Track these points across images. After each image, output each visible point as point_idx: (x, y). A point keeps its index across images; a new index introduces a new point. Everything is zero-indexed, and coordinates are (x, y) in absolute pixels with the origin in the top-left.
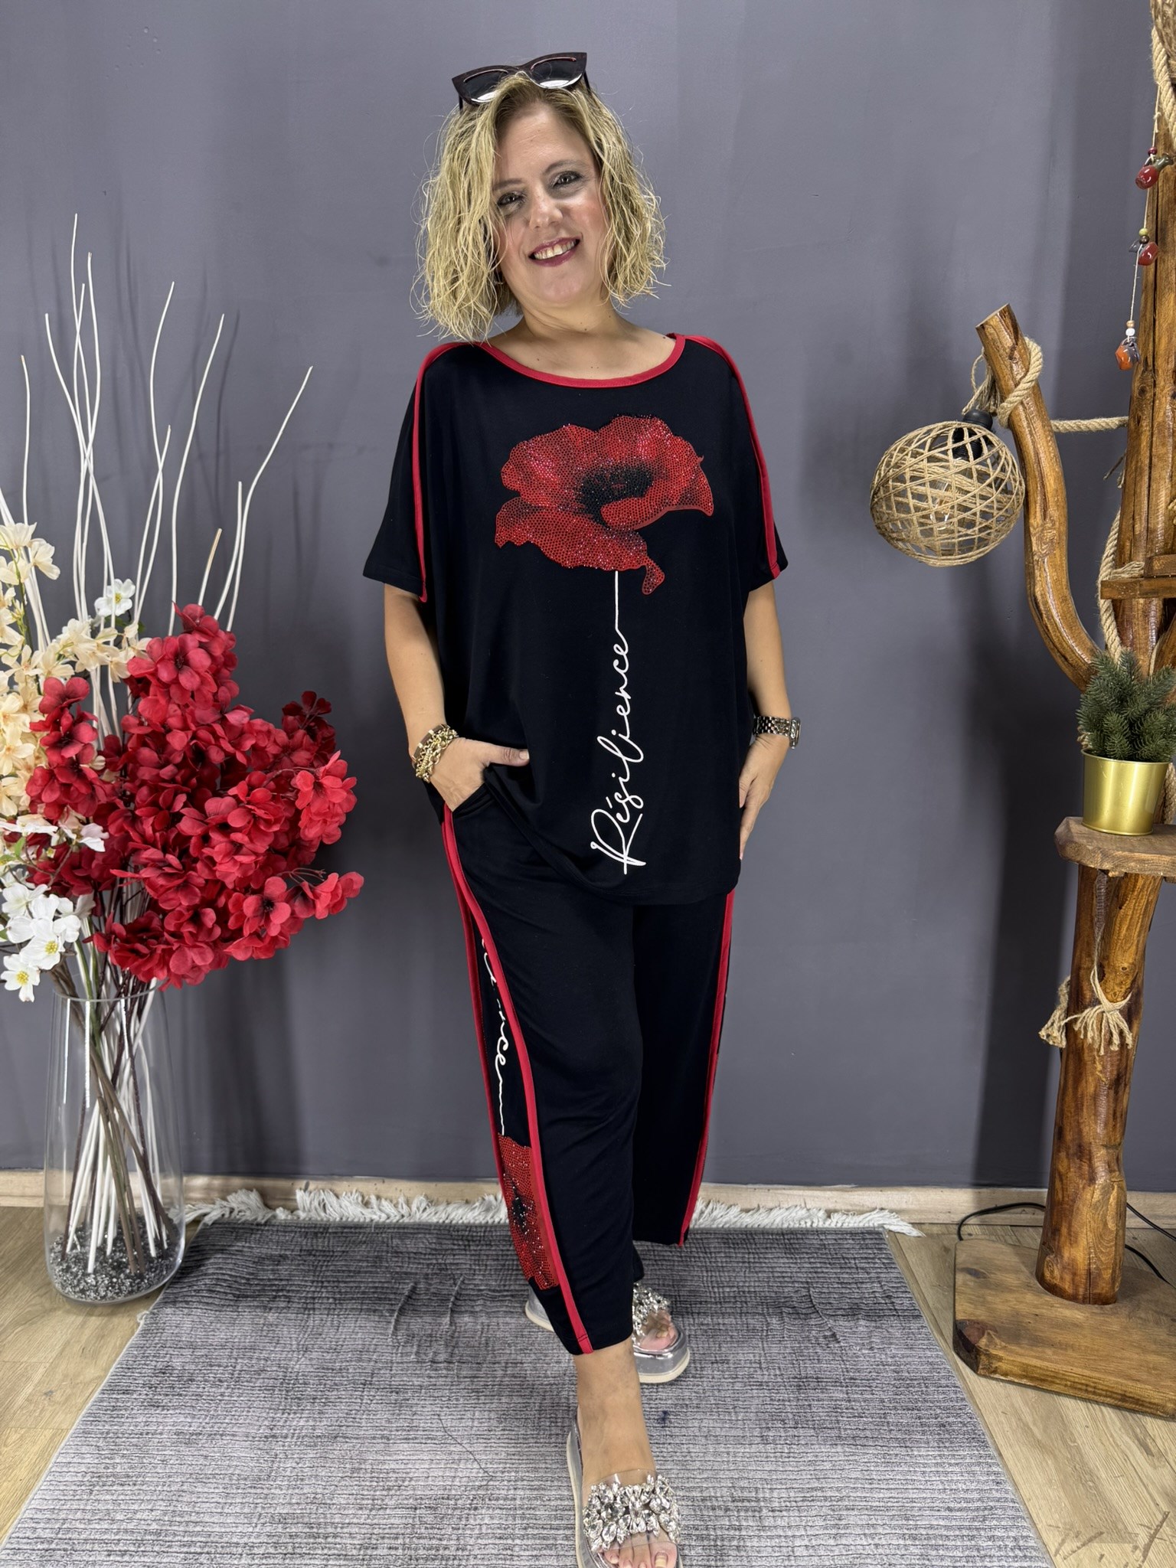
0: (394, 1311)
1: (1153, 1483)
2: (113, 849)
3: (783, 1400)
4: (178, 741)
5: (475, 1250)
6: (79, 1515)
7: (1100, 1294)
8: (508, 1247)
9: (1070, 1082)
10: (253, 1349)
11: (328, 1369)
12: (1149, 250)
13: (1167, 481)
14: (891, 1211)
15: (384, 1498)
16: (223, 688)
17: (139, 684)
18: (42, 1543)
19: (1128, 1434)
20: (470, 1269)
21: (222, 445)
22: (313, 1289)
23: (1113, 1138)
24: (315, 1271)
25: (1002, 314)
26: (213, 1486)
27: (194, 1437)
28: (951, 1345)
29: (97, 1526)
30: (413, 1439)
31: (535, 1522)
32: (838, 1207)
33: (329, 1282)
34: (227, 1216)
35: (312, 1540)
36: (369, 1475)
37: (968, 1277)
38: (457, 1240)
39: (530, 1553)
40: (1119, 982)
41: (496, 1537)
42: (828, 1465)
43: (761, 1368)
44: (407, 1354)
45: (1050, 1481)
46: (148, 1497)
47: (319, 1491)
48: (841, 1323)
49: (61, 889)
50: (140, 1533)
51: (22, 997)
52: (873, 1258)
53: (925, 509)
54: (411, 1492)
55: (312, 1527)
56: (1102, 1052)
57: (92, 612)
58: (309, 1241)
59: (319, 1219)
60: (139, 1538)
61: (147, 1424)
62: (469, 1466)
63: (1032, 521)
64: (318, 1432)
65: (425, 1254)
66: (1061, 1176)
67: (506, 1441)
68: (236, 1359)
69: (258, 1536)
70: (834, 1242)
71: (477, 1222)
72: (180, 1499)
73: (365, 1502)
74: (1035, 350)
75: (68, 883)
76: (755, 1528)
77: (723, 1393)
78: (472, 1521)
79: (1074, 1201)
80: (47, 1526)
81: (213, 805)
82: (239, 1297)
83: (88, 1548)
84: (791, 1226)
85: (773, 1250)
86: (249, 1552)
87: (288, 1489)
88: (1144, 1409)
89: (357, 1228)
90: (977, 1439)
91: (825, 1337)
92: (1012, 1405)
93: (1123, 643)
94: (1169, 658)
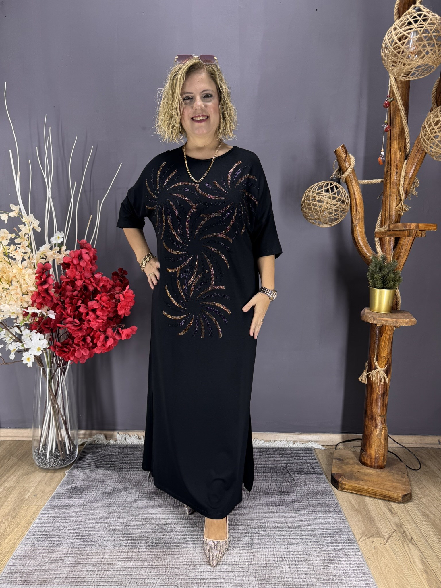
1: (392, 521)
2: (57, 318)
4: (79, 283)
6: (49, 528)
7: (379, 465)
9: (369, 395)
12: (388, 127)
13: (395, 200)
14: (315, 442)
16: (93, 267)
17: (66, 265)
18: (38, 535)
19: (386, 508)
21: (92, 188)
22: (122, 464)
23: (383, 413)
24: (123, 459)
25: (342, 147)
27: (85, 506)
28: (330, 481)
29: (55, 531)
32: (297, 440)
34: (94, 442)
35: (123, 535)
36: (141, 518)
37: (337, 460)
39: (192, 540)
40: (383, 362)
42: (289, 516)
45: (359, 521)
46: (71, 523)
47: (125, 522)
49: (41, 331)
51: (28, 366)
53: (316, 209)
54: (154, 523)
55: (123, 532)
56: (378, 385)
57: (50, 242)
58: (121, 450)
59: (124, 443)
60: (68, 534)
61: (69, 503)
63: (352, 213)
64: (125, 505)
66: (366, 426)
69: (106, 534)
70: (296, 451)
73: (140, 525)
74: (353, 158)
75: (42, 329)
78: (173, 531)
79: (371, 434)
80: (39, 531)
81: (90, 304)
82: (98, 467)
84: (282, 447)
85: (275, 454)
86: (103, 539)
87: (115, 521)
88: (392, 500)
89: (136, 447)
90: (338, 509)
91: (291, 480)
92: (349, 499)
93: (382, 251)
94: (397, 257)
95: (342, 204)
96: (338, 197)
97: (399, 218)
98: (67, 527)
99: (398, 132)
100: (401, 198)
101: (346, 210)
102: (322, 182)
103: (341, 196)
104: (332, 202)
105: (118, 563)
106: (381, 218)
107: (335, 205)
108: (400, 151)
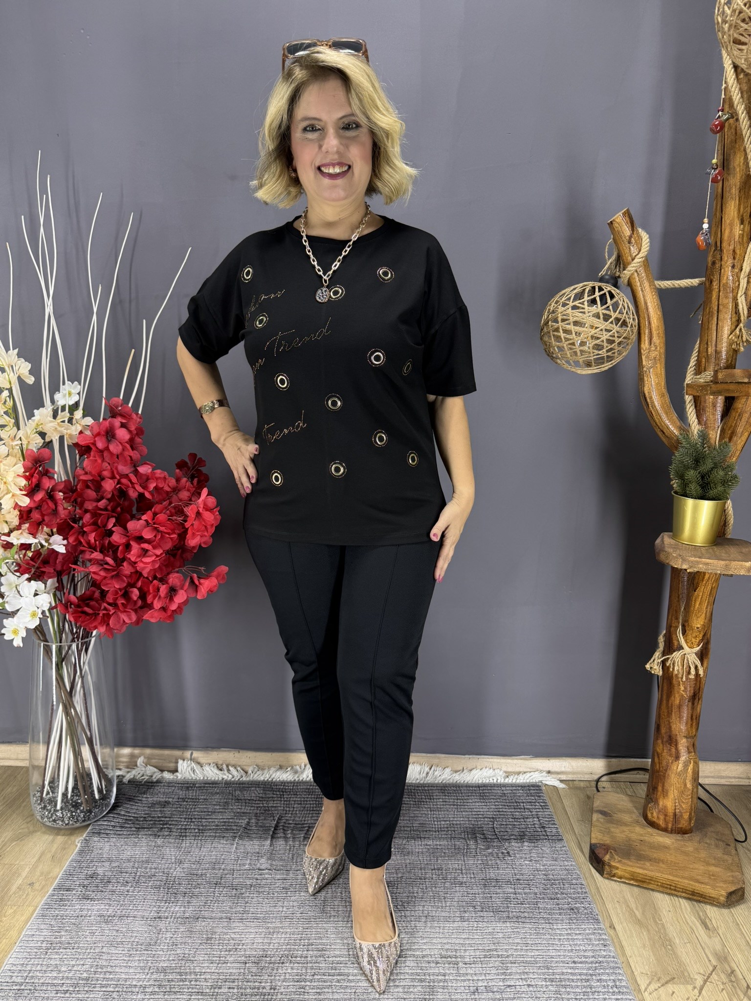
0: (236, 837)
1: (708, 947)
2: (70, 552)
3: (475, 894)
5: (287, 798)
7: (681, 828)
8: (307, 796)
9: (665, 697)
10: (147, 862)
11: (194, 875)
12: (718, 173)
13: (729, 320)
14: (548, 772)
15: (226, 956)
18: (16, 985)
19: (695, 916)
20: (283, 810)
23: (691, 732)
25: (624, 214)
26: (121, 949)
27: (110, 918)
30: (245, 919)
31: (319, 971)
33: (195, 818)
36: (217, 942)
37: (600, 816)
38: (276, 791)
40: (695, 637)
41: (295, 981)
43: (462, 873)
44: (244, 865)
46: (81, 957)
48: (513, 844)
50: (76, 979)
52: (535, 802)
53: (571, 339)
54: (243, 953)
55: (182, 975)
56: (684, 679)
58: (184, 792)
59: (190, 778)
60: (75, 982)
62: (280, 936)
63: (642, 346)
65: (256, 801)
66: (658, 753)
67: (302, 920)
68: (137, 868)
70: (510, 792)
71: (289, 780)
72: (101, 957)
73: (215, 959)
74: (645, 236)
76: (454, 975)
77: (438, 889)
78: (280, 971)
79: (666, 770)
80: (19, 975)
82: (139, 829)
83: (44, 988)
84: (484, 782)
85: (473, 797)
86: (143, 991)
87: (167, 952)
88: (706, 900)
89: (214, 783)
91: (503, 853)
92: (624, 897)
93: (699, 423)
94: (728, 434)
95: (621, 330)
96: (614, 315)
97: (734, 358)
98: (73, 966)
99: (738, 183)
100: (739, 317)
101: (630, 341)
102: (581, 285)
103: (619, 313)
104: (602, 324)
106: (698, 356)
107: (608, 331)
108: (742, 222)
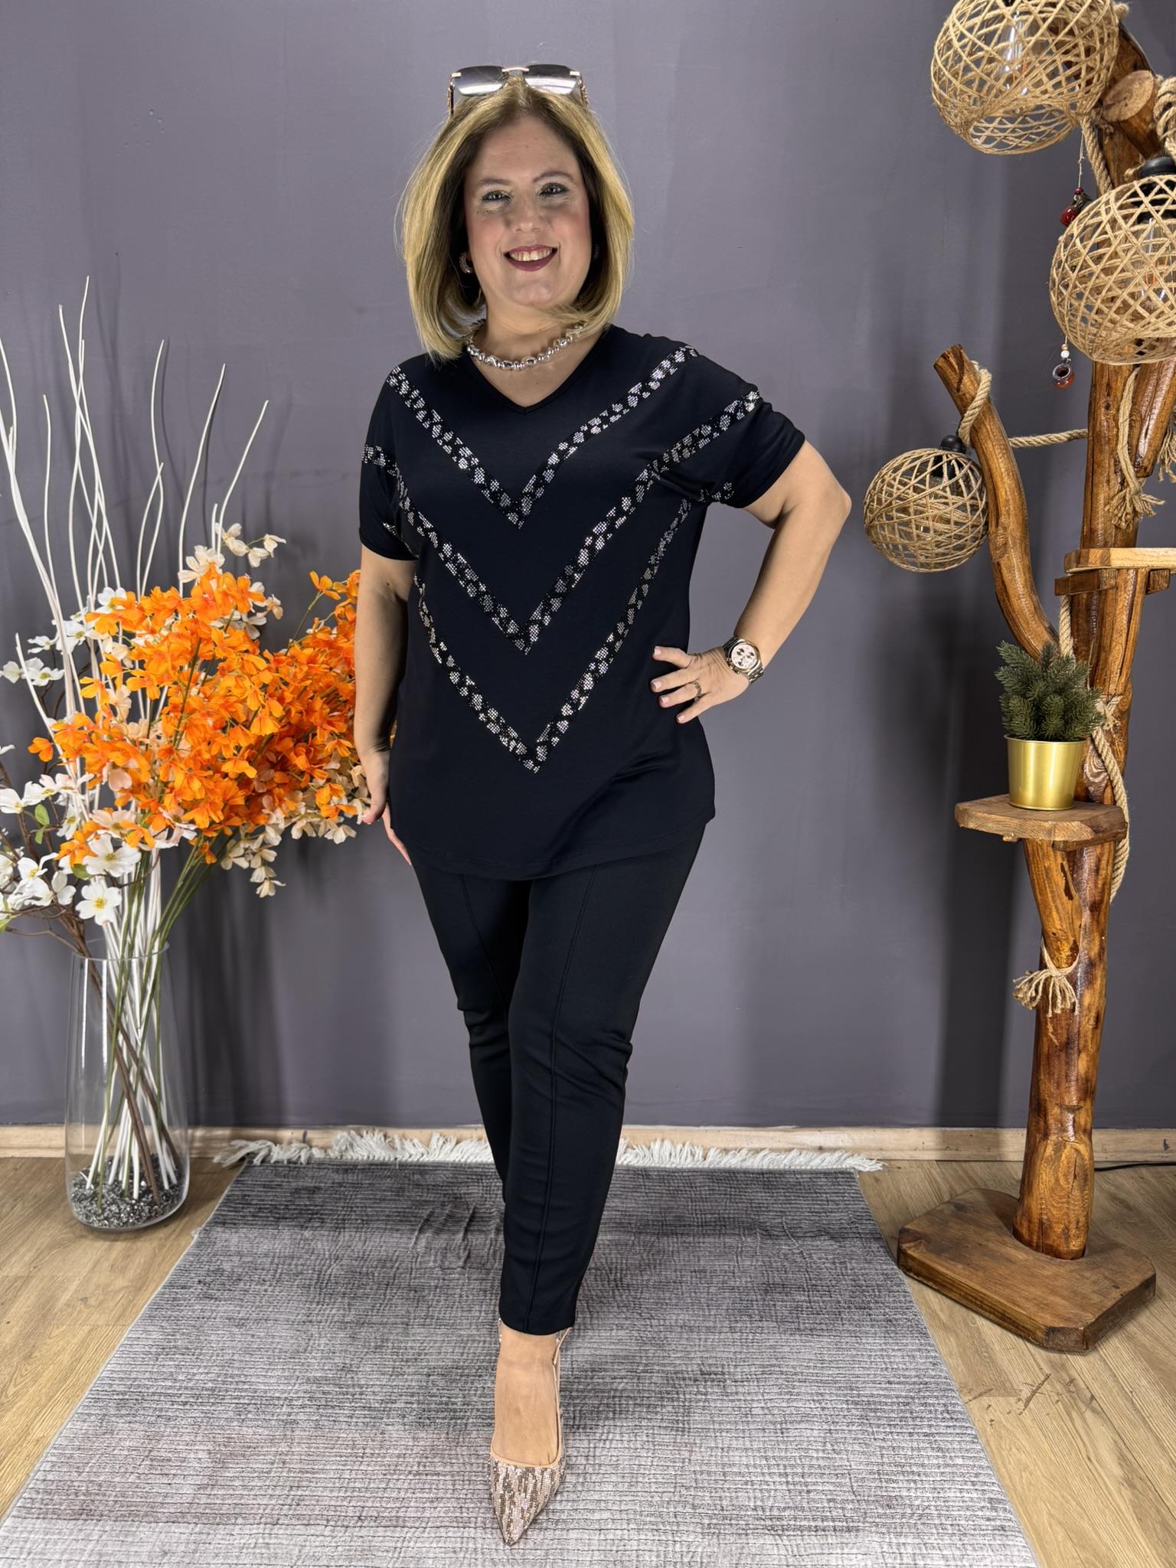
3: (751, 1300)
5: (487, 1183)
10: (291, 1257)
18: (118, 1394)
20: (482, 1197)
22: (343, 1213)
24: (345, 1199)
29: (163, 1384)
30: (428, 1325)
35: (342, 1397)
42: (787, 1349)
46: (204, 1364)
47: (347, 1361)
48: (808, 1242)
50: (198, 1389)
52: (843, 1193)
54: (426, 1363)
55: (342, 1388)
58: (341, 1175)
60: (197, 1393)
61: (202, 1311)
65: (442, 1186)
68: (278, 1264)
69: (296, 1393)
70: (809, 1180)
77: (699, 1294)
80: (121, 1383)
82: (279, 1219)
83: (156, 1399)
85: (753, 1186)
86: (288, 1404)
87: (322, 1359)
89: (383, 1165)
90: (920, 1330)
98: (194, 1374)
105: (328, 1467)
